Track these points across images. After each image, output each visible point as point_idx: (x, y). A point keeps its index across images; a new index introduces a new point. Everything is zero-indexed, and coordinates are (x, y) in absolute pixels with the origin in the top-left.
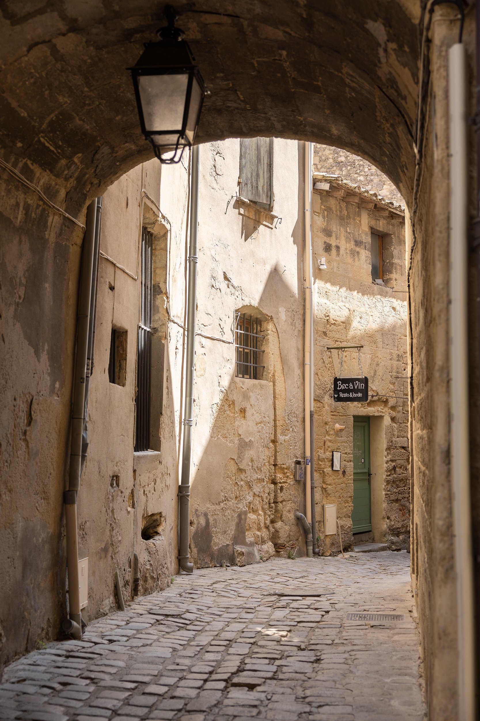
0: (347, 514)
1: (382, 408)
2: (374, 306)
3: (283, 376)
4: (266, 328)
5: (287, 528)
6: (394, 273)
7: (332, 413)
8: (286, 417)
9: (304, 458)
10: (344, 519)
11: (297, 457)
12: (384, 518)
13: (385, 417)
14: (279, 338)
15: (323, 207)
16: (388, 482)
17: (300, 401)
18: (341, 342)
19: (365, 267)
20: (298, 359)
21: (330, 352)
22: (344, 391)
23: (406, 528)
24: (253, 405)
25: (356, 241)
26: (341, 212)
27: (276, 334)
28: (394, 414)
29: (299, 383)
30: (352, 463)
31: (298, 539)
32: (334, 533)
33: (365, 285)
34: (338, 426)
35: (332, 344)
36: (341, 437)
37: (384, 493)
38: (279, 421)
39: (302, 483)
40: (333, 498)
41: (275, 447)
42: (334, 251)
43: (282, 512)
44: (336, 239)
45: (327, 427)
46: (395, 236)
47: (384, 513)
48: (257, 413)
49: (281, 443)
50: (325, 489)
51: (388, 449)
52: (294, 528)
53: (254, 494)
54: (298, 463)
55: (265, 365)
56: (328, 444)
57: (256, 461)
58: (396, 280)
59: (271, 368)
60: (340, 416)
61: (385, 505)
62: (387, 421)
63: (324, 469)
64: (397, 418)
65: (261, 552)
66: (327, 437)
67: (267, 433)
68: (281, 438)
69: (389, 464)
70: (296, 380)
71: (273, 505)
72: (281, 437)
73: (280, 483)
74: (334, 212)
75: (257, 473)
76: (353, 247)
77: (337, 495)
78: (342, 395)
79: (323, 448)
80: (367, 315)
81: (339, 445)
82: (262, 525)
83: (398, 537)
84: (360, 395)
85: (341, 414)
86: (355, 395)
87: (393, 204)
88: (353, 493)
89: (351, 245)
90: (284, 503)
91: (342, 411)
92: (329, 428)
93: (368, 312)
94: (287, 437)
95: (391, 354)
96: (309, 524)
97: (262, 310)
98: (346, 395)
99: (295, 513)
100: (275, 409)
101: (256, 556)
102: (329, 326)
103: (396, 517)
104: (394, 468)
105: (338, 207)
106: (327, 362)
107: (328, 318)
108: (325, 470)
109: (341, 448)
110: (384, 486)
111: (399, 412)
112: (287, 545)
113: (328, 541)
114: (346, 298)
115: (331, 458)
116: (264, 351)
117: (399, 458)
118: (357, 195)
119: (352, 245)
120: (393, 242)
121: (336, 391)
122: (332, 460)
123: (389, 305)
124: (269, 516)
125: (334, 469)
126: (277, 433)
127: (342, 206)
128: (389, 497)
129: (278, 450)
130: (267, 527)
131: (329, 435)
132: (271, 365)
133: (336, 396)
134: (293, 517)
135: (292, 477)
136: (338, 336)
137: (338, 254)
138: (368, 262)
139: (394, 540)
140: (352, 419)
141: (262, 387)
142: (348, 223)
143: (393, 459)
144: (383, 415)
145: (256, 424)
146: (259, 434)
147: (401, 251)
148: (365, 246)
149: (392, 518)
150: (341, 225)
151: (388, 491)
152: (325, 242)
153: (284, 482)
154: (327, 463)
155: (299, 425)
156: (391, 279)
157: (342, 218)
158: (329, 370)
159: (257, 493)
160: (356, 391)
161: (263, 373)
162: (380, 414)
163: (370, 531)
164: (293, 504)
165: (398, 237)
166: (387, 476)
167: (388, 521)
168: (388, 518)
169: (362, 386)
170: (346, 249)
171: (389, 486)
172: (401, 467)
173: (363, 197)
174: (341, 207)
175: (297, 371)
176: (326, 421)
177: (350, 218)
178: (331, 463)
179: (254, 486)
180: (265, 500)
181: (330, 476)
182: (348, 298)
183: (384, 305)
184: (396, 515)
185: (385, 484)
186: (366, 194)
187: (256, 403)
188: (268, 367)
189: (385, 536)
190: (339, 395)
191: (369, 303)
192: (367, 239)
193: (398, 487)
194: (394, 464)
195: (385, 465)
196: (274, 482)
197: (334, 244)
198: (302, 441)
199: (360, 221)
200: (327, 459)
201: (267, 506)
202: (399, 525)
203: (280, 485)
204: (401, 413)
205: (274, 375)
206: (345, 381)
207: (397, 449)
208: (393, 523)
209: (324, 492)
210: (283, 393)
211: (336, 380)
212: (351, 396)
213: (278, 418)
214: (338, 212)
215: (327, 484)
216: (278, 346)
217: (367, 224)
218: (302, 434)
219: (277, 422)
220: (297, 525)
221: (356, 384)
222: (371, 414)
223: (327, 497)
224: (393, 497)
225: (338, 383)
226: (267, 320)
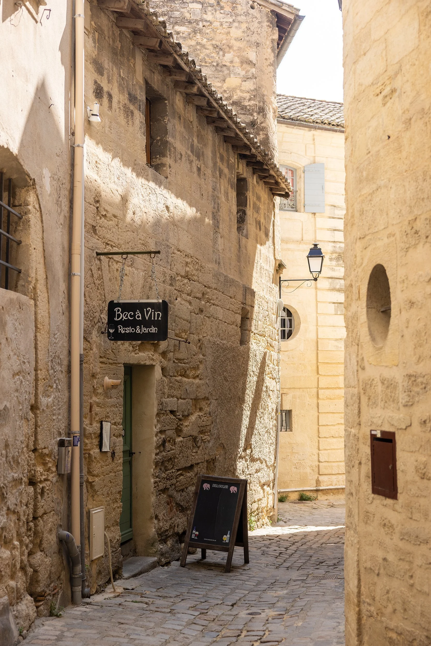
0: (116, 521)
1: (152, 353)
2: (148, 198)
3: (46, 291)
4: (25, 200)
5: (48, 560)
6: (169, 156)
7: (101, 360)
8: (49, 364)
9: (69, 434)
10: (112, 528)
11: (60, 434)
12: (151, 518)
13: (156, 368)
14: (42, 221)
15: (93, 23)
16: (157, 464)
17: (65, 337)
18: (112, 246)
19: (140, 137)
20: (63, 264)
21: (100, 260)
22: (126, 324)
23: (174, 529)
24: (9, 340)
25: (130, 94)
26: (114, 41)
27: (38, 214)
28: (165, 363)
29: (64, 305)
30: (121, 439)
31: (59, 577)
32: (102, 554)
33: (139, 164)
34: (108, 380)
35: (103, 249)
36: (111, 398)
37: (152, 480)
38: (41, 370)
39: (65, 478)
40: (101, 497)
41: (36, 417)
42: (105, 100)
43: (43, 534)
44: (109, 83)
45: (95, 381)
46: (169, 102)
47: (152, 511)
48: (15, 354)
49: (43, 410)
50: (91, 483)
51: (158, 415)
52: (56, 558)
53: (8, 509)
54: (61, 444)
55: (22, 268)
56: (96, 409)
57: (12, 445)
58: (170, 167)
59: (33, 275)
60: (110, 363)
61: (153, 499)
62: (157, 373)
63: (90, 450)
64: (168, 369)
65: (18, 621)
66: (94, 399)
67: (26, 391)
68: (44, 401)
69: (158, 437)
70: (61, 300)
71: (32, 524)
72: (43, 399)
73: (41, 482)
74: (107, 38)
75: (12, 469)
76: (127, 102)
77: (105, 490)
78: (122, 330)
79: (89, 416)
80: (141, 210)
81: (108, 410)
82: (18, 566)
83: (165, 543)
84: (153, 330)
85: (111, 361)
86: (145, 330)
87: (181, 48)
88: (122, 487)
89: (124, 98)
90: (45, 517)
91: (112, 356)
92: (97, 382)
93: (142, 206)
94: (50, 400)
95: (164, 274)
96: (78, 547)
97: (22, 163)
98: (129, 330)
99: (58, 531)
100: (36, 348)
101: (12, 632)
102: (99, 218)
103: (164, 515)
104: (164, 442)
105: (111, 33)
106: (96, 276)
107: (98, 205)
108: (92, 452)
109: (111, 415)
110: (152, 470)
111: (169, 360)
112: (48, 592)
113: (94, 569)
114: (118, 178)
115: (99, 432)
116: (19, 243)
117: (169, 428)
118: (143, 16)
119: (126, 98)
120: (167, 111)
121: (112, 322)
122: (101, 436)
123: (163, 202)
124: (27, 546)
125: (104, 450)
126: (39, 392)
127: (115, 32)
128: (158, 486)
129: (39, 423)
130: (23, 568)
131: (97, 394)
132: (32, 268)
133: (111, 331)
134: (55, 539)
135: (54, 469)
136: (108, 236)
137: (110, 107)
138: (143, 131)
139: (163, 550)
140: (123, 368)
141: (21, 306)
142: (122, 63)
143: (164, 429)
144: (154, 364)
145: (14, 375)
146: (16, 394)
147: (175, 128)
148: (140, 106)
149: (161, 517)
150: (114, 62)
151: (157, 477)
152: (96, 82)
153: (46, 480)
154: (94, 441)
155: (63, 377)
156: (163, 165)
157: (114, 52)
158: (98, 289)
159: (12, 507)
160: (147, 323)
161: (17, 282)
162: (151, 362)
163: (131, 539)
164: (55, 517)
165: (172, 105)
166: (157, 454)
167: (156, 522)
168: (157, 517)
169: (157, 315)
170: (119, 102)
171: (158, 470)
172: (169, 441)
173: (149, 23)
174: (114, 34)
175: (63, 286)
176: (94, 371)
177: (123, 55)
178: (98, 440)
179: (9, 496)
180: (22, 517)
181: (98, 461)
182: (121, 179)
183: (158, 201)
184: (164, 511)
185: (154, 467)
186: (154, 18)
187: (14, 336)
188: (27, 271)
189: (153, 545)
190: (117, 329)
191: (143, 193)
192: (142, 96)
193: (166, 470)
194: (164, 436)
195: (155, 439)
196: (32, 482)
197: (105, 89)
198: (65, 407)
199: (134, 65)
200: (95, 433)
201: (23, 530)
202: (167, 526)
203: (41, 486)
204: (172, 362)
205: (35, 288)
206: (127, 307)
207: (167, 415)
208: (161, 524)
209: (89, 489)
210: (47, 320)
211: (112, 305)
212: (138, 331)
213: (41, 366)
214: (111, 40)
215: (93, 476)
216: (40, 236)
217: (142, 74)
218: (67, 394)
219: (39, 372)
220: (60, 551)
221: (148, 312)
222: (142, 363)
223: (93, 496)
224: (162, 486)
225: (116, 309)
226: (26, 185)
